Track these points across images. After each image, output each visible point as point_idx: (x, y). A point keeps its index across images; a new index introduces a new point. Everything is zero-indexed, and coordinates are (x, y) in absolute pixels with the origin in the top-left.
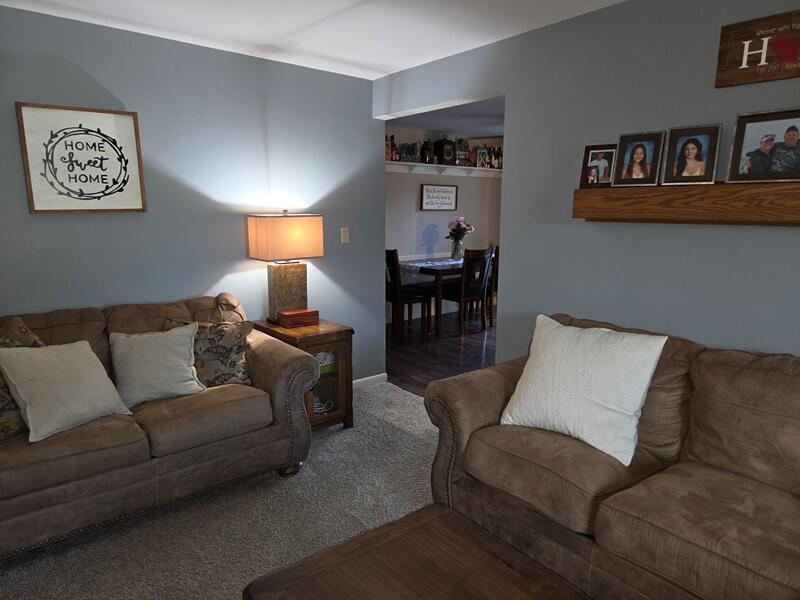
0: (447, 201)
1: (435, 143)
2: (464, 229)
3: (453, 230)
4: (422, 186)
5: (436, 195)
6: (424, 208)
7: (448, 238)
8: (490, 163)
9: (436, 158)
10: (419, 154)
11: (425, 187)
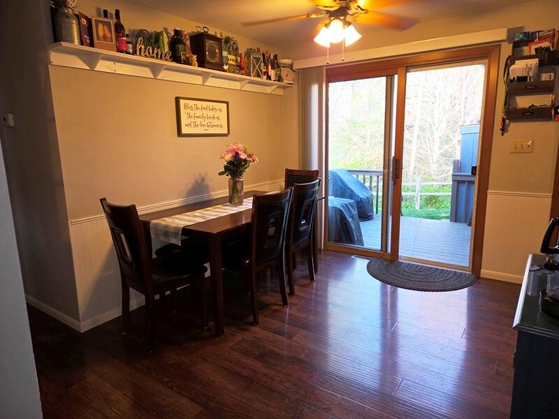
0: (216, 122)
1: (191, 37)
2: (245, 160)
3: (229, 163)
4: (177, 100)
5: (198, 113)
6: (184, 131)
7: (221, 174)
8: (266, 73)
9: (195, 57)
10: (167, 49)
11: (182, 102)
